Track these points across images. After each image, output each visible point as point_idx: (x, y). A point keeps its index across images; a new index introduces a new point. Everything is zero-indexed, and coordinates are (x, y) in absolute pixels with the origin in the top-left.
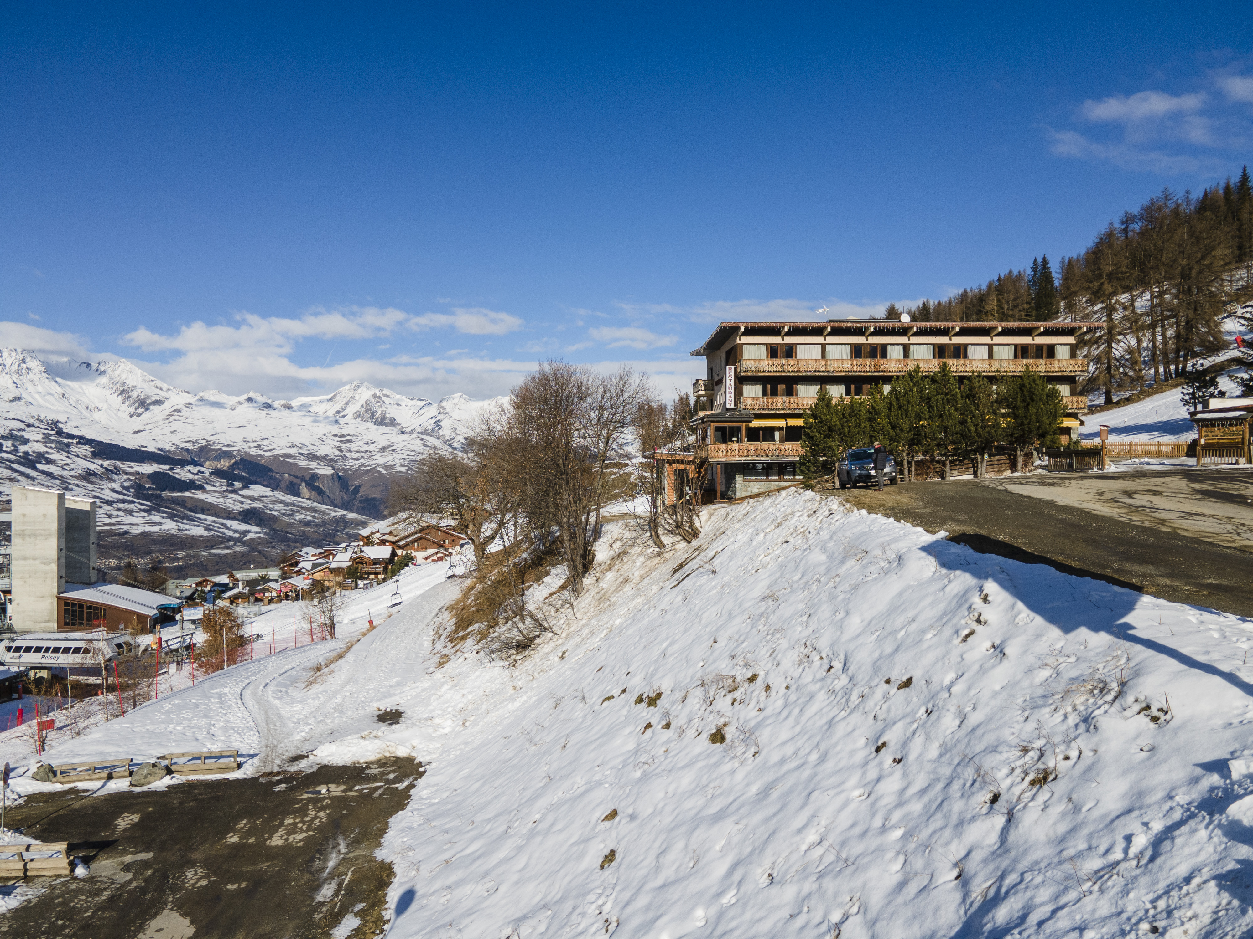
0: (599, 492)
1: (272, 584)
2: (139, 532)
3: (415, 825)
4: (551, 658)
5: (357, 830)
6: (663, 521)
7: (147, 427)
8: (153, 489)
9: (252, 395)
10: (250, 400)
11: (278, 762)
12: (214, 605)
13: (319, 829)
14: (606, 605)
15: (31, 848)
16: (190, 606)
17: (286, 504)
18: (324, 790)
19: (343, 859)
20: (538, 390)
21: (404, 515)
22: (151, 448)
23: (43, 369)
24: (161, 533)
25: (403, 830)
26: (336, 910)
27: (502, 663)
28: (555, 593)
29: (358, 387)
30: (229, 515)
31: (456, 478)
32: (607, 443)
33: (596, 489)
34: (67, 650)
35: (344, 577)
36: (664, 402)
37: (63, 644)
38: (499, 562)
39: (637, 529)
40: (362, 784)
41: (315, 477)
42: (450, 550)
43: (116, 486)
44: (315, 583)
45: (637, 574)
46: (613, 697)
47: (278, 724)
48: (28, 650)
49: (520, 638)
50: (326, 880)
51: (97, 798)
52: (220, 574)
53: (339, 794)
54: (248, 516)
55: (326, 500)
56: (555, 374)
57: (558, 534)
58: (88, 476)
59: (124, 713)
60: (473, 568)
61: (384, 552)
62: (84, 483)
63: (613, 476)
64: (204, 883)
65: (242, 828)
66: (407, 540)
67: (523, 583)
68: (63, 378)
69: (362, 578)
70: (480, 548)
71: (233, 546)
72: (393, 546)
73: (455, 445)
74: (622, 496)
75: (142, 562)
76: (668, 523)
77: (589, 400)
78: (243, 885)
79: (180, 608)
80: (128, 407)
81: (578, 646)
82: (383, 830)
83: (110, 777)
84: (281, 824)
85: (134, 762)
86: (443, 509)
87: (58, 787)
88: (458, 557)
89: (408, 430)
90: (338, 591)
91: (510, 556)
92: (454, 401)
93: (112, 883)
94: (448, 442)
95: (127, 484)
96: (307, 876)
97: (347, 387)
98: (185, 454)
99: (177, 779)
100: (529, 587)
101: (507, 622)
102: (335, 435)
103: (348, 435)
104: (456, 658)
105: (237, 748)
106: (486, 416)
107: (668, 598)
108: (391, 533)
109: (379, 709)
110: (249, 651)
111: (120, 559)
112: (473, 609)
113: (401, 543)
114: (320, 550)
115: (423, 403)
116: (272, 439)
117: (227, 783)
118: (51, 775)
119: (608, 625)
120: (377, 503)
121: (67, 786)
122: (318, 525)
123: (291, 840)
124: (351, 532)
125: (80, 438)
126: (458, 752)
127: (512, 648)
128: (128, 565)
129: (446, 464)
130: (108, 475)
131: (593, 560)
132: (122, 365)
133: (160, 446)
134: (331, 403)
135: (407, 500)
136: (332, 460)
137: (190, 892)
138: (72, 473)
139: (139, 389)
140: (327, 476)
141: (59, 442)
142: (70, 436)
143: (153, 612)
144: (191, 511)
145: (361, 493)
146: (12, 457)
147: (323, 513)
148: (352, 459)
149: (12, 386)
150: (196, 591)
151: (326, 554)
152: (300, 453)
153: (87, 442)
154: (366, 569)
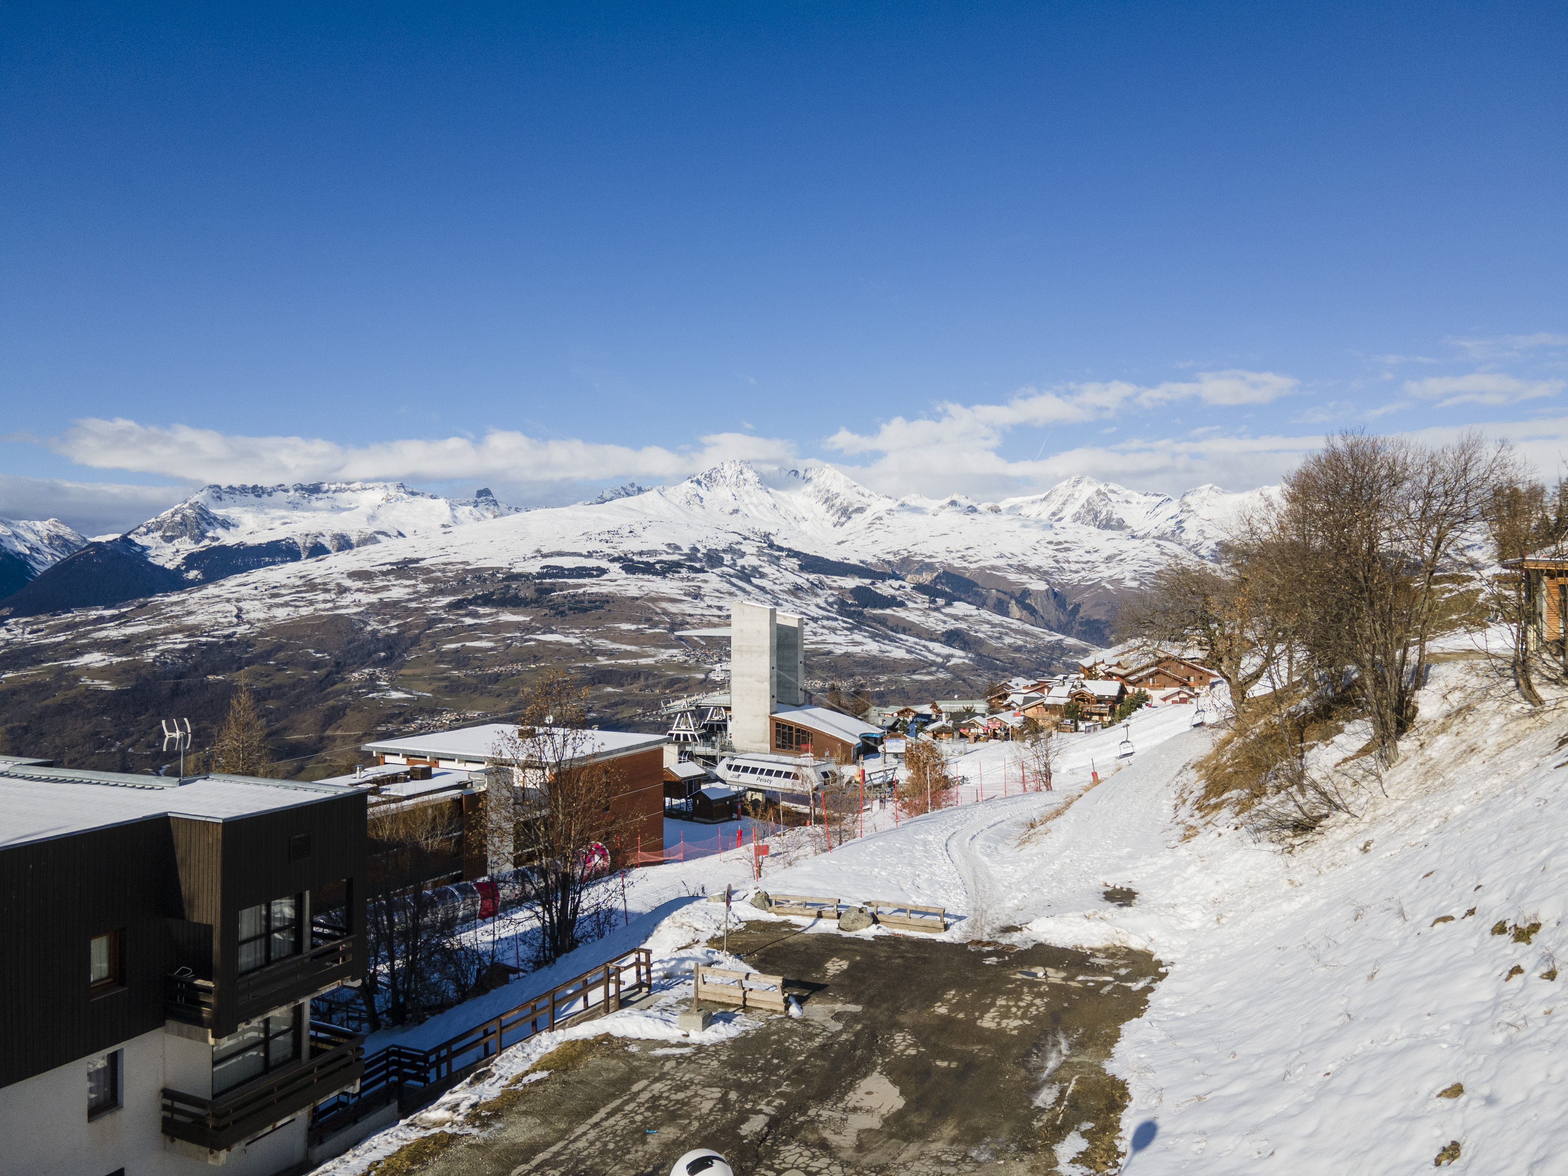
0: (1424, 617)
1: (978, 719)
2: (842, 652)
3: (1155, 1040)
4: (1347, 849)
5: (1081, 1031)
6: (1539, 664)
7: (850, 538)
8: (856, 605)
9: (955, 497)
10: (953, 503)
11: (988, 929)
12: (917, 738)
13: (1035, 1018)
14: (1437, 783)
15: (750, 977)
16: (892, 737)
17: (994, 625)
18: (1040, 972)
19: (1065, 1062)
20: (1325, 475)
21: (1138, 642)
22: (854, 561)
23: (757, 479)
24: (863, 654)
25: (1139, 1043)
26: (1058, 1123)
27: (1272, 847)
28: (1352, 758)
29: (1078, 482)
30: (932, 636)
31: (1206, 595)
32: (1438, 547)
33: (1419, 614)
34: (778, 774)
35: (1062, 715)
36: (1540, 483)
37: (776, 767)
38: (1267, 710)
39: (1492, 674)
40: (1086, 974)
41: (1026, 593)
42: (1197, 690)
43: (821, 601)
44: (1028, 721)
45: (1491, 741)
46: (1452, 918)
47: (987, 886)
48: (746, 769)
49: (1299, 815)
50: (1045, 1082)
51: (808, 936)
52: (921, 703)
53: (1058, 981)
54: (952, 638)
55: (1040, 621)
56: (1352, 452)
57: (1356, 676)
58: (796, 590)
59: (831, 848)
60: (1229, 715)
61: (1111, 688)
62: (791, 598)
63: (1447, 595)
64: (912, 1052)
65: (950, 999)
66: (1140, 674)
67: (1302, 741)
68: (776, 487)
69: (1083, 719)
70: (1239, 689)
71: (935, 672)
72: (1121, 681)
73: (1203, 552)
74: (1462, 624)
75: (844, 685)
76: (1549, 667)
77: (1408, 485)
78: (954, 1065)
79: (882, 738)
80: (833, 515)
81: (1390, 836)
82: (1114, 1038)
83: (820, 916)
84: (993, 1004)
85: (842, 903)
86: (1188, 636)
87: (772, 917)
88: (1208, 701)
89: (1140, 534)
90: (1055, 732)
91: (1282, 702)
92: (1202, 495)
93: (824, 1030)
94: (1194, 549)
95: (831, 600)
96: (1023, 1072)
97: (1065, 483)
98: (886, 566)
99: (883, 931)
100: (1311, 747)
101: (1279, 792)
102: (1050, 543)
103: (1066, 542)
104: (1206, 832)
105: (943, 906)
106: (1246, 513)
107: (1549, 782)
108: (1118, 665)
109: (1106, 885)
110: (954, 795)
111: (824, 680)
112: (1230, 770)
113: (1132, 678)
114: (1033, 682)
115: (1161, 499)
116: (977, 549)
117: (932, 944)
118: (767, 903)
119: (1442, 812)
120: (1102, 626)
121: (782, 918)
122: (1030, 652)
123: (1004, 1025)
124: (1070, 661)
125: (789, 550)
126: (1212, 956)
127: (1287, 828)
128: (833, 688)
129: (1192, 578)
130: (815, 588)
131: (1414, 716)
132: (826, 471)
133: (862, 559)
134: (1045, 504)
135: (1139, 622)
136: (1046, 573)
137: (899, 1058)
138: (782, 588)
139: (842, 497)
140: (1041, 592)
141: (770, 555)
142: (780, 549)
143: (856, 741)
144: (892, 630)
145: (1081, 614)
146: (731, 571)
147: (1036, 637)
148: (1071, 571)
149: (731, 498)
150: (898, 721)
151: (1040, 686)
152: (1008, 565)
153: (796, 554)
154: (1088, 708)
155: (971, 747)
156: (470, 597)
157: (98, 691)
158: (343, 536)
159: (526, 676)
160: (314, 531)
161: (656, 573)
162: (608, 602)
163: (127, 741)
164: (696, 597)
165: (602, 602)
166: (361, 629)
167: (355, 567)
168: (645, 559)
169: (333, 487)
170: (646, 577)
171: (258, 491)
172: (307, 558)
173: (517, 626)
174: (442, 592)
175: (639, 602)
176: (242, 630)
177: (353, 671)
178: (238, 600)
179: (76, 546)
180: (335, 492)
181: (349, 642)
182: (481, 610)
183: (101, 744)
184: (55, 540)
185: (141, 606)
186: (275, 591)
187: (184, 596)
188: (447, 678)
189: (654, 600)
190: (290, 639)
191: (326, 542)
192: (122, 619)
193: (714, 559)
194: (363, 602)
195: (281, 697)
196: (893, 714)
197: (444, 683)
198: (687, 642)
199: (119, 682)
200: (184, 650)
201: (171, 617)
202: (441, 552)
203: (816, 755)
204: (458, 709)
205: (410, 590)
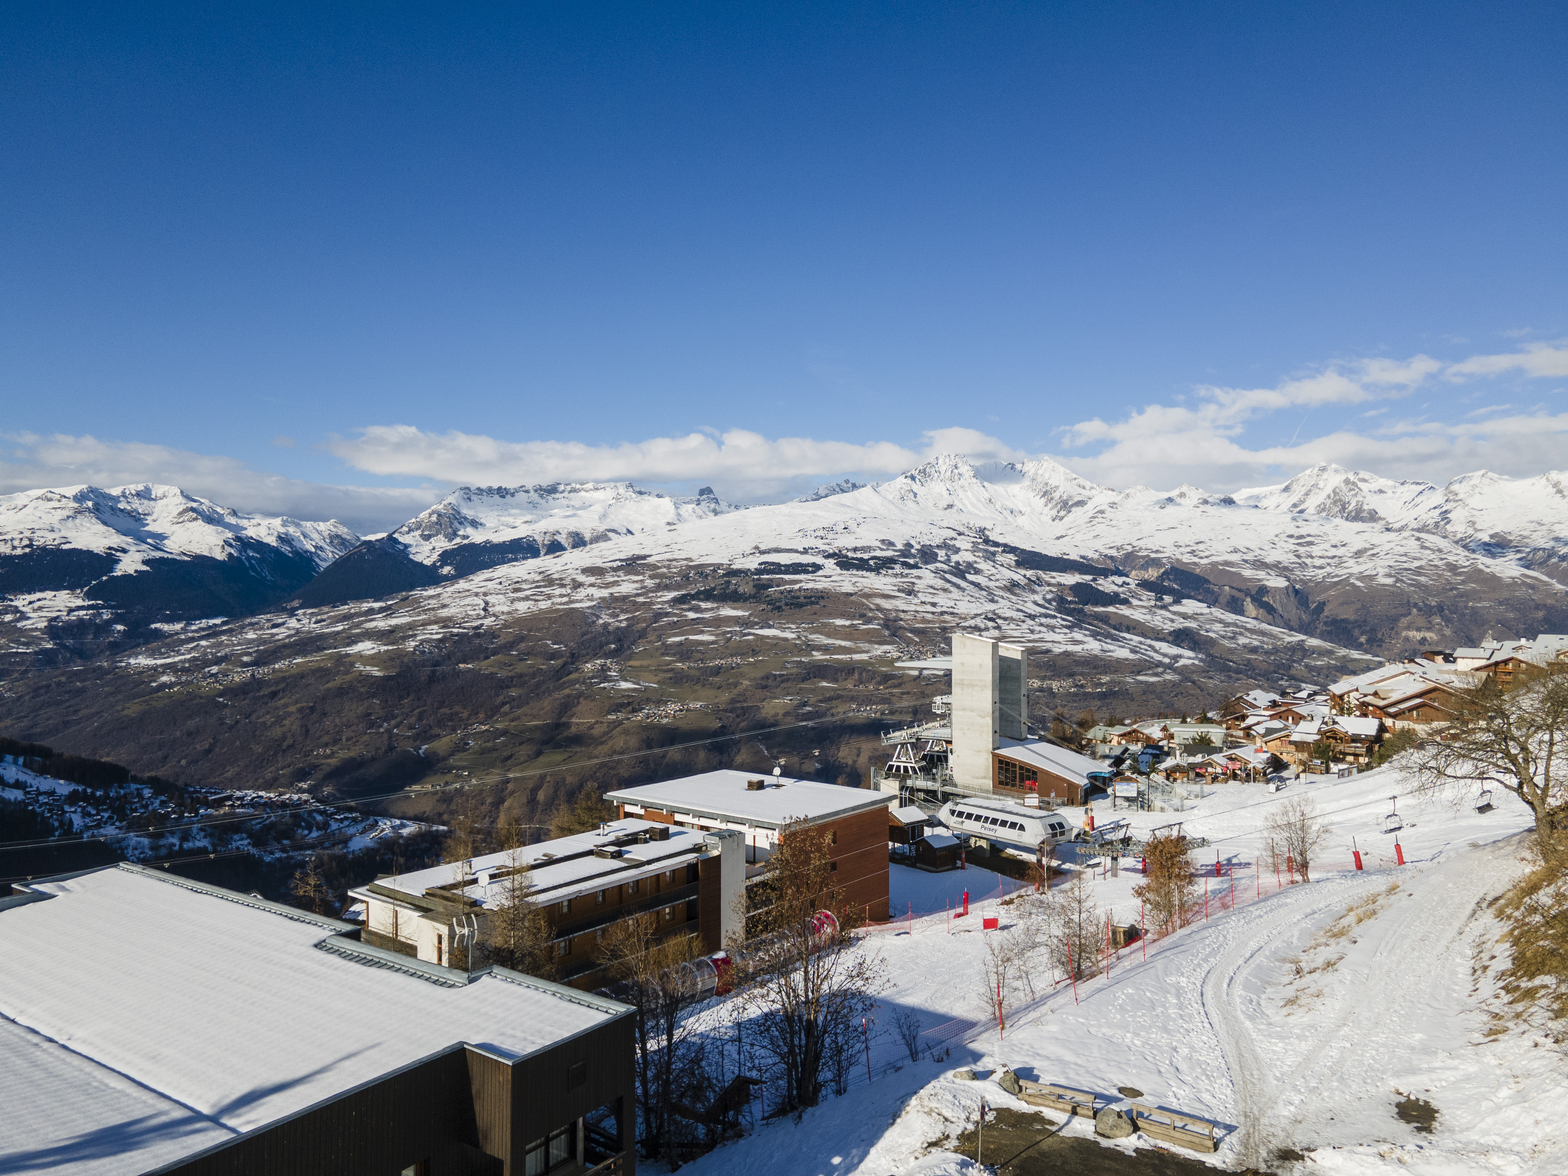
1: (1215, 757)
2: (1061, 651)
7: (1070, 532)
8: (1076, 602)
9: (1185, 489)
10: (1182, 495)
12: (1149, 777)
17: (1227, 625)
22: (1074, 556)
23: (973, 474)
24: (1084, 653)
29: (1323, 470)
30: (1158, 635)
34: (1004, 823)
35: (1311, 755)
37: (1001, 816)
41: (1263, 590)
43: (1038, 598)
47: (1256, 1074)
48: (969, 816)
52: (1150, 721)
54: (1180, 637)
55: (1278, 620)
58: (1012, 587)
61: (1367, 725)
62: (1008, 595)
66: (1403, 706)
68: (992, 481)
69: (1337, 760)
71: (1162, 673)
72: (1380, 715)
75: (1064, 686)
79: (1109, 777)
80: (1051, 509)
83: (1074, 1112)
85: (1097, 1090)
87: (1022, 1106)
89: (1397, 526)
90: (1302, 773)
92: (1473, 482)
94: (1462, 542)
95: (1049, 596)
97: (1308, 472)
98: (1109, 562)
99: (1144, 1142)
102: (1291, 536)
103: (1309, 535)
104: (1517, 1032)
108: (1376, 694)
109: (1397, 1091)
111: (1042, 679)
113: (1393, 711)
115: (1421, 488)
116: (1209, 543)
117: (1201, 1168)
120: (1350, 626)
121: (1032, 1108)
122: (1267, 653)
124: (1313, 663)
125: (1005, 545)
130: (1032, 585)
132: (1045, 464)
133: (1083, 554)
134: (1285, 494)
136: (1286, 568)
138: (998, 584)
139: (1061, 490)
140: (1280, 589)
141: (986, 551)
142: (996, 544)
143: (1083, 782)
144: (1115, 629)
145: (1327, 612)
146: (946, 567)
147: (1275, 637)
148: (1314, 567)
149: (946, 493)
150: (1127, 750)
151: (1283, 709)
152: (1244, 560)
153: (1012, 550)
154: (1341, 747)
155: (1208, 788)
156: (693, 592)
157: (369, 677)
158: (577, 534)
159: (745, 669)
160: (551, 529)
161: (870, 569)
162: (823, 598)
163: (393, 722)
164: (910, 593)
165: (817, 598)
166: (594, 622)
167: (588, 563)
168: (859, 555)
169: (569, 488)
170: (860, 573)
171: (502, 493)
172: (545, 555)
173: (736, 620)
174: (667, 588)
175: (853, 598)
176: (488, 622)
177: (587, 662)
178: (485, 594)
179: (352, 544)
180: (570, 492)
181: (583, 635)
182: (703, 605)
183: (372, 725)
184: (336, 539)
185: (403, 600)
186: (518, 586)
187: (439, 590)
188: (672, 670)
189: (868, 596)
190: (530, 630)
191: (562, 539)
192: (388, 611)
193: (928, 555)
194: (595, 596)
195: (521, 685)
196: (1119, 736)
197: (669, 675)
198: (900, 638)
199: (386, 668)
200: (439, 640)
201: (429, 609)
202: (666, 549)
203: (1041, 795)
204: (682, 700)
205: (638, 585)
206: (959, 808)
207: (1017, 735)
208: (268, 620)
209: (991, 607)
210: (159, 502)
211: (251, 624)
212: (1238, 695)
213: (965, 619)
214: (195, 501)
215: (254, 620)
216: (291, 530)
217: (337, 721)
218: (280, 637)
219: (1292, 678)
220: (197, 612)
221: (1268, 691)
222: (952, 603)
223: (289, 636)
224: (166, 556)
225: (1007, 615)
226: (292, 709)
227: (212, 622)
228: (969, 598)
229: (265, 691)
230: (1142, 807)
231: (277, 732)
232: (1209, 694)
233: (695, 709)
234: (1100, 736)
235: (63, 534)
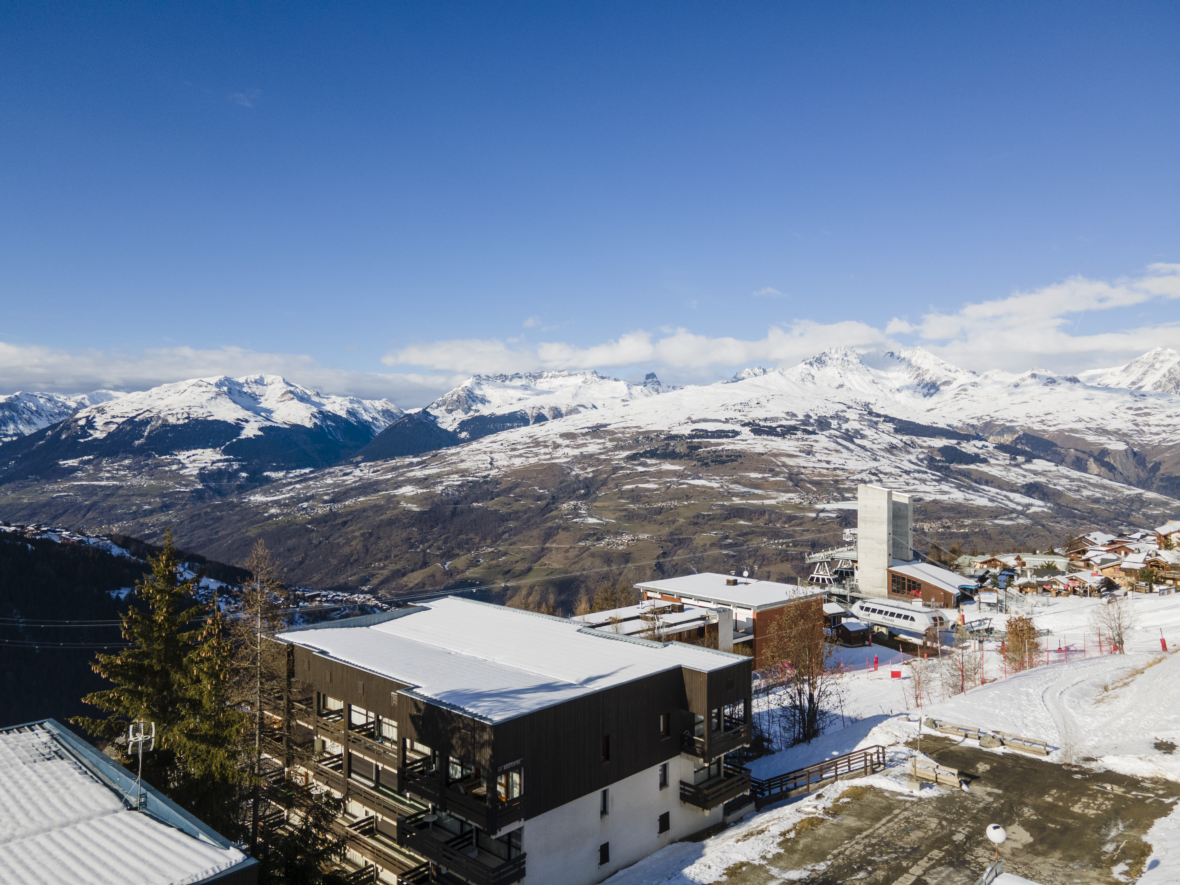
1: (1059, 578)
2: (931, 499)
3: (1171, 827)
5: (1132, 820)
7: (938, 406)
8: (943, 461)
9: (1036, 371)
10: (1034, 376)
11: (1075, 758)
12: (1006, 590)
13: (1105, 811)
15: (936, 766)
16: (986, 590)
17: (1072, 480)
18: (1109, 787)
19: (1120, 833)
22: (942, 425)
23: (859, 360)
24: (950, 502)
25: (1162, 828)
26: (1114, 858)
30: (1013, 488)
34: (899, 616)
35: (1137, 578)
37: (897, 611)
40: (1137, 791)
41: (1105, 452)
43: (913, 458)
44: (1105, 580)
47: (1073, 729)
48: (874, 611)
50: (1109, 841)
52: (1007, 554)
53: (1120, 793)
54: (1031, 489)
55: (1118, 477)
58: (892, 449)
62: (888, 455)
64: (1034, 817)
65: (1054, 794)
68: (875, 366)
69: (1158, 582)
71: (1016, 518)
78: (1058, 827)
79: (976, 589)
80: (923, 388)
82: (1150, 825)
83: (966, 736)
84: (1079, 800)
85: (980, 731)
87: (939, 734)
90: (1130, 592)
93: (983, 800)
95: (921, 456)
96: (1097, 835)
98: (970, 429)
99: (1008, 750)
102: (1130, 408)
103: (1146, 408)
105: (1044, 739)
109: (1156, 739)
116: (1056, 414)
117: (1039, 762)
118: (934, 725)
121: (943, 735)
122: (1108, 503)
123: (1086, 812)
124: (1150, 512)
125: (886, 416)
130: (907, 447)
132: (918, 352)
133: (949, 423)
136: (1125, 435)
137: (1027, 820)
138: (879, 446)
139: (931, 372)
140: (1120, 451)
141: (870, 421)
142: (878, 415)
143: (956, 592)
144: (976, 482)
145: (1162, 470)
146: (838, 433)
147: (1115, 491)
148: (1151, 433)
149: (837, 376)
150: (988, 572)
151: (1117, 546)
152: (1087, 428)
153: (891, 420)
154: (1162, 573)
155: (1053, 600)
156: (641, 452)
157: (410, 511)
158: (556, 409)
159: (681, 510)
160: (538, 405)
161: (777, 435)
162: (740, 456)
163: (427, 545)
164: (809, 453)
165: (736, 457)
166: (569, 473)
167: (564, 430)
168: (768, 424)
169: (550, 375)
170: (770, 437)
171: (504, 378)
172: (534, 423)
173: (674, 473)
174: (622, 448)
175: (764, 457)
176: (493, 472)
177: (563, 503)
178: (491, 453)
179: (398, 416)
180: (551, 377)
181: (561, 483)
182: (649, 461)
183: (412, 546)
184: (386, 413)
185: (435, 456)
186: (514, 446)
187: (459, 449)
188: (626, 510)
189: (776, 455)
190: (523, 479)
191: (546, 412)
192: (423, 464)
193: (823, 424)
194: (570, 454)
195: (518, 519)
196: (981, 563)
197: (624, 513)
198: (801, 488)
199: (422, 506)
200: (459, 486)
201: (451, 463)
202: (621, 420)
203: (924, 600)
204: (633, 532)
205: (601, 446)
206: (866, 605)
207: (905, 558)
208: (341, 470)
209: (875, 464)
210: (270, 387)
211: (329, 473)
212: (1081, 536)
213: (853, 473)
214: (292, 386)
215: (331, 470)
216: (356, 406)
217: (388, 542)
218: (349, 482)
219: (1130, 524)
220: (294, 464)
221: (1106, 533)
222: (843, 462)
223: (355, 482)
224: (273, 424)
225: (887, 471)
226: (357, 534)
227: (303, 471)
228: (856, 457)
229: (339, 521)
230: (1001, 611)
231: (347, 550)
232: (1056, 535)
233: (644, 540)
234: (967, 562)
235: (209, 409)
